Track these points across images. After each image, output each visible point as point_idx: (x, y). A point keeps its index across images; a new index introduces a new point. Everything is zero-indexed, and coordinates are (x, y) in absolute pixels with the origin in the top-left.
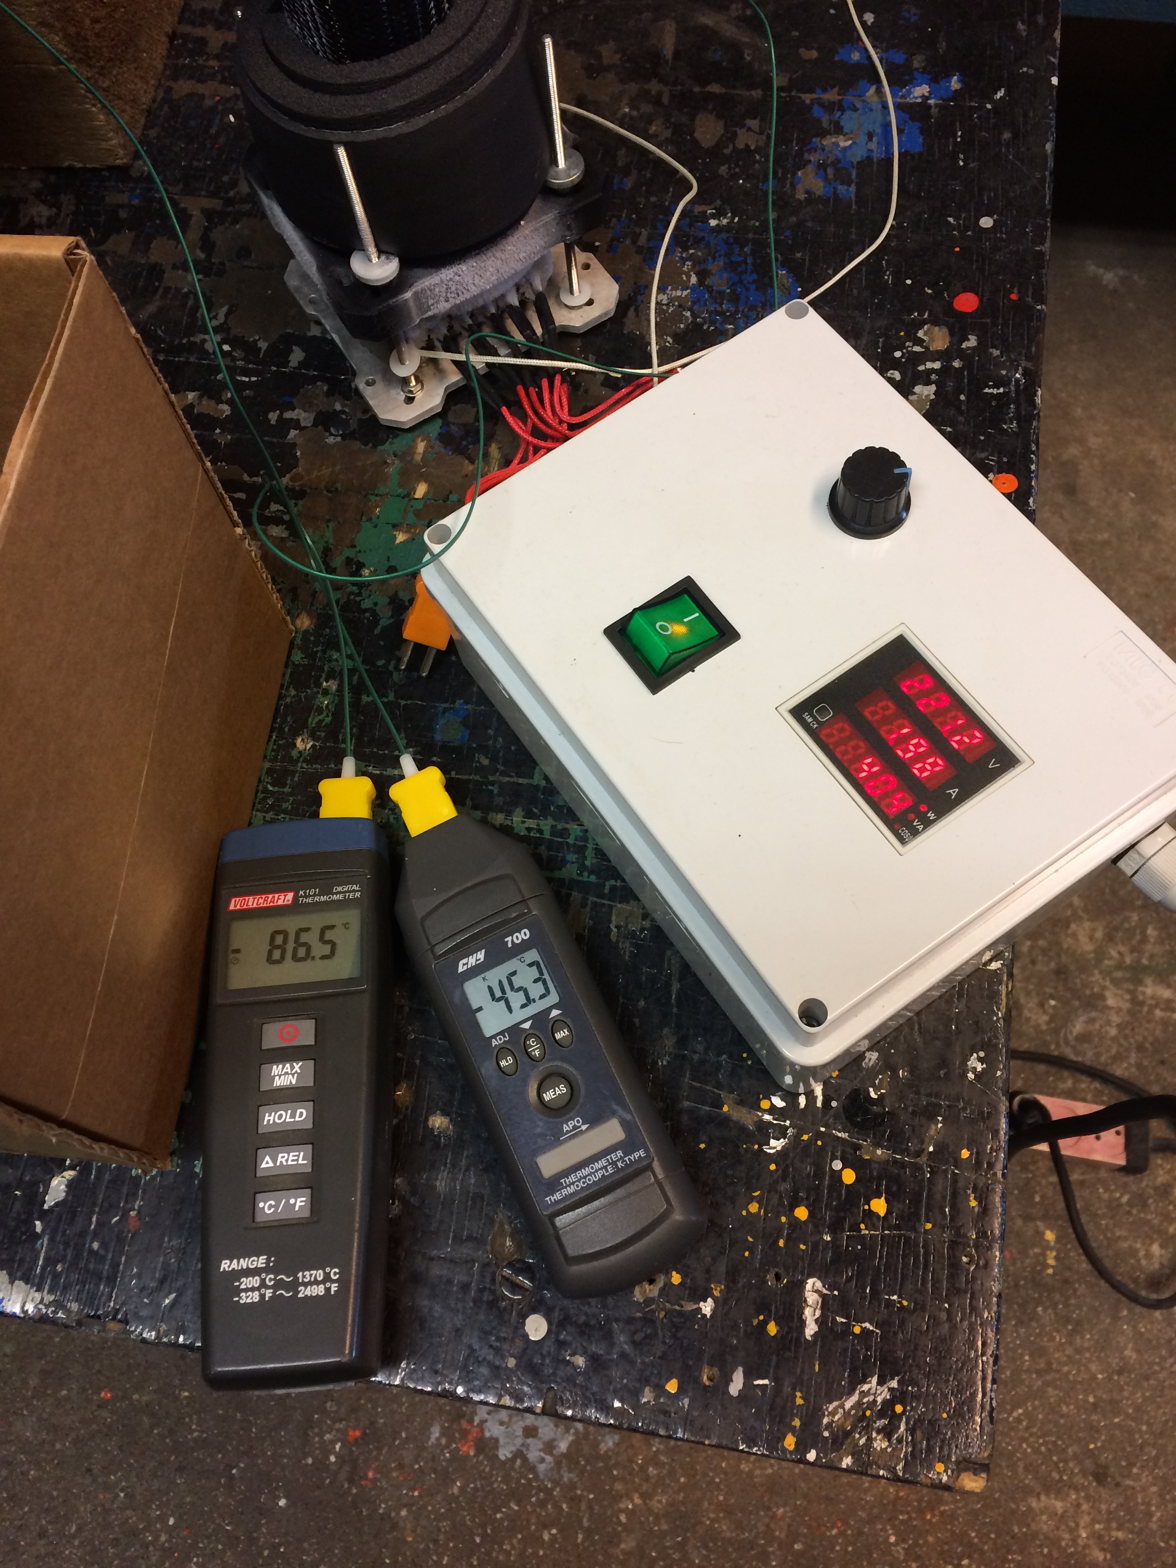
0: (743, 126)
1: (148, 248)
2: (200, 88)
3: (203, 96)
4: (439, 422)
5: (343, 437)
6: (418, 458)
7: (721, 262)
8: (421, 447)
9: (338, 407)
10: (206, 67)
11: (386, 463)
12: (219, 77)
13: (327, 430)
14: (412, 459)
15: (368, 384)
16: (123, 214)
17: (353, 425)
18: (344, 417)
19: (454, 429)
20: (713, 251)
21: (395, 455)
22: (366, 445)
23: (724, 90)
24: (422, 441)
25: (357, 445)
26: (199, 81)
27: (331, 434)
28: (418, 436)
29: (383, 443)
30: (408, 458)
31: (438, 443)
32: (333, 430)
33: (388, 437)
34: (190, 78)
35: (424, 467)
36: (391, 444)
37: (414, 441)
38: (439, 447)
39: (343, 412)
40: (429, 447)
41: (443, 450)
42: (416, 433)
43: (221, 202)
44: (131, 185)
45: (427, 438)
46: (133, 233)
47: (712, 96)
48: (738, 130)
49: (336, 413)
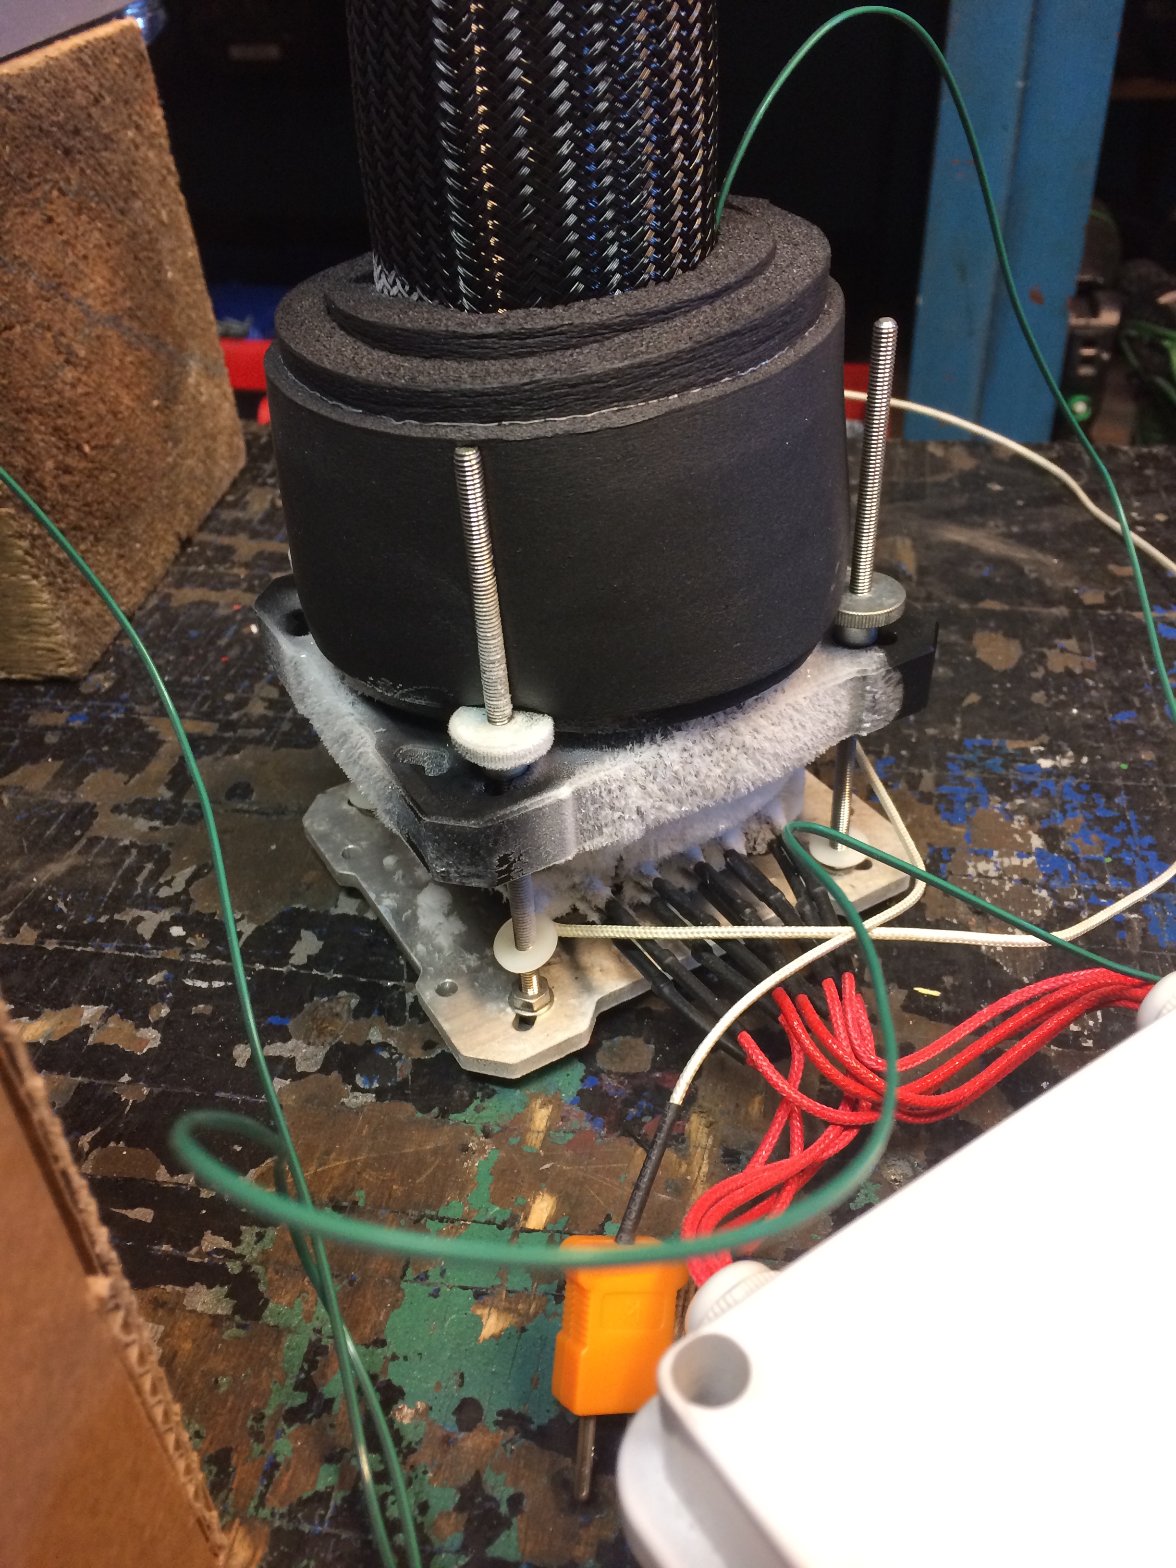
0: (1053, 647)
1: (79, 782)
2: (213, 596)
3: (216, 605)
4: (578, 1070)
5: (380, 1094)
6: (535, 1141)
7: (1080, 818)
8: (541, 1117)
9: (375, 1036)
10: (228, 575)
11: (465, 1149)
12: (245, 585)
13: (349, 1079)
14: (523, 1142)
15: (442, 991)
16: (51, 739)
17: (403, 1070)
18: (385, 1055)
19: (610, 1083)
20: (1057, 801)
21: (487, 1134)
22: (426, 1109)
23: (1006, 607)
24: (543, 1105)
25: (407, 1110)
26: (214, 588)
27: (356, 1088)
28: (534, 1097)
29: (462, 1107)
30: (514, 1141)
31: (576, 1110)
32: (360, 1080)
33: (473, 1096)
34: (202, 585)
35: (547, 1159)
36: (477, 1110)
37: (526, 1105)
38: (579, 1120)
39: (384, 1046)
40: (560, 1117)
41: (588, 1125)
42: (532, 1089)
43: (216, 726)
44: (76, 702)
45: (554, 1100)
46: (59, 764)
47: (992, 614)
48: (1045, 650)
49: (369, 1048)
